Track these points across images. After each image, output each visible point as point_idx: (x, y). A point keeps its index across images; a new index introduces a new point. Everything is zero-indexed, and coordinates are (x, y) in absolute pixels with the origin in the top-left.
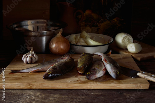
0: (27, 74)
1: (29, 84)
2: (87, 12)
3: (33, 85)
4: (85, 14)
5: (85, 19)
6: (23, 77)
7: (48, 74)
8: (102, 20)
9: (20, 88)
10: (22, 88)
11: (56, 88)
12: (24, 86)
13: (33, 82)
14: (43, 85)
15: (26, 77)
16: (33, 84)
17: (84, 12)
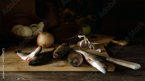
0: (17, 60)
1: (19, 68)
2: (66, 10)
3: (22, 69)
4: (64, 12)
5: (65, 16)
6: (14, 62)
7: (33, 61)
8: (78, 16)
9: (11, 71)
10: (12, 71)
11: (40, 71)
12: (15, 69)
13: (22, 66)
14: (29, 68)
15: (16, 62)
16: (22, 67)
17: (64, 10)
